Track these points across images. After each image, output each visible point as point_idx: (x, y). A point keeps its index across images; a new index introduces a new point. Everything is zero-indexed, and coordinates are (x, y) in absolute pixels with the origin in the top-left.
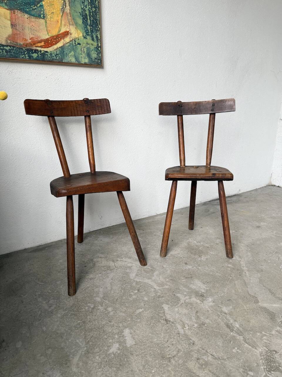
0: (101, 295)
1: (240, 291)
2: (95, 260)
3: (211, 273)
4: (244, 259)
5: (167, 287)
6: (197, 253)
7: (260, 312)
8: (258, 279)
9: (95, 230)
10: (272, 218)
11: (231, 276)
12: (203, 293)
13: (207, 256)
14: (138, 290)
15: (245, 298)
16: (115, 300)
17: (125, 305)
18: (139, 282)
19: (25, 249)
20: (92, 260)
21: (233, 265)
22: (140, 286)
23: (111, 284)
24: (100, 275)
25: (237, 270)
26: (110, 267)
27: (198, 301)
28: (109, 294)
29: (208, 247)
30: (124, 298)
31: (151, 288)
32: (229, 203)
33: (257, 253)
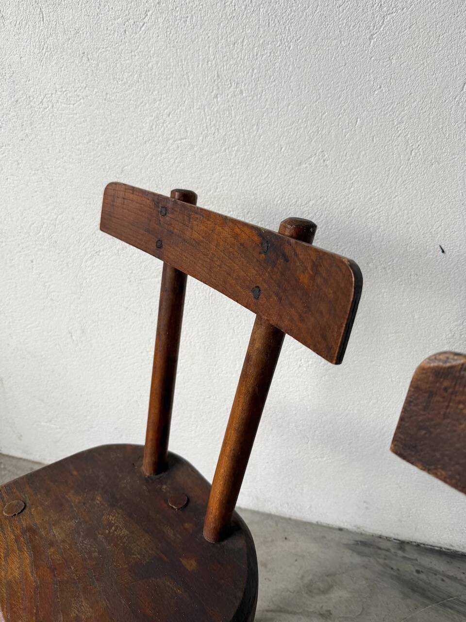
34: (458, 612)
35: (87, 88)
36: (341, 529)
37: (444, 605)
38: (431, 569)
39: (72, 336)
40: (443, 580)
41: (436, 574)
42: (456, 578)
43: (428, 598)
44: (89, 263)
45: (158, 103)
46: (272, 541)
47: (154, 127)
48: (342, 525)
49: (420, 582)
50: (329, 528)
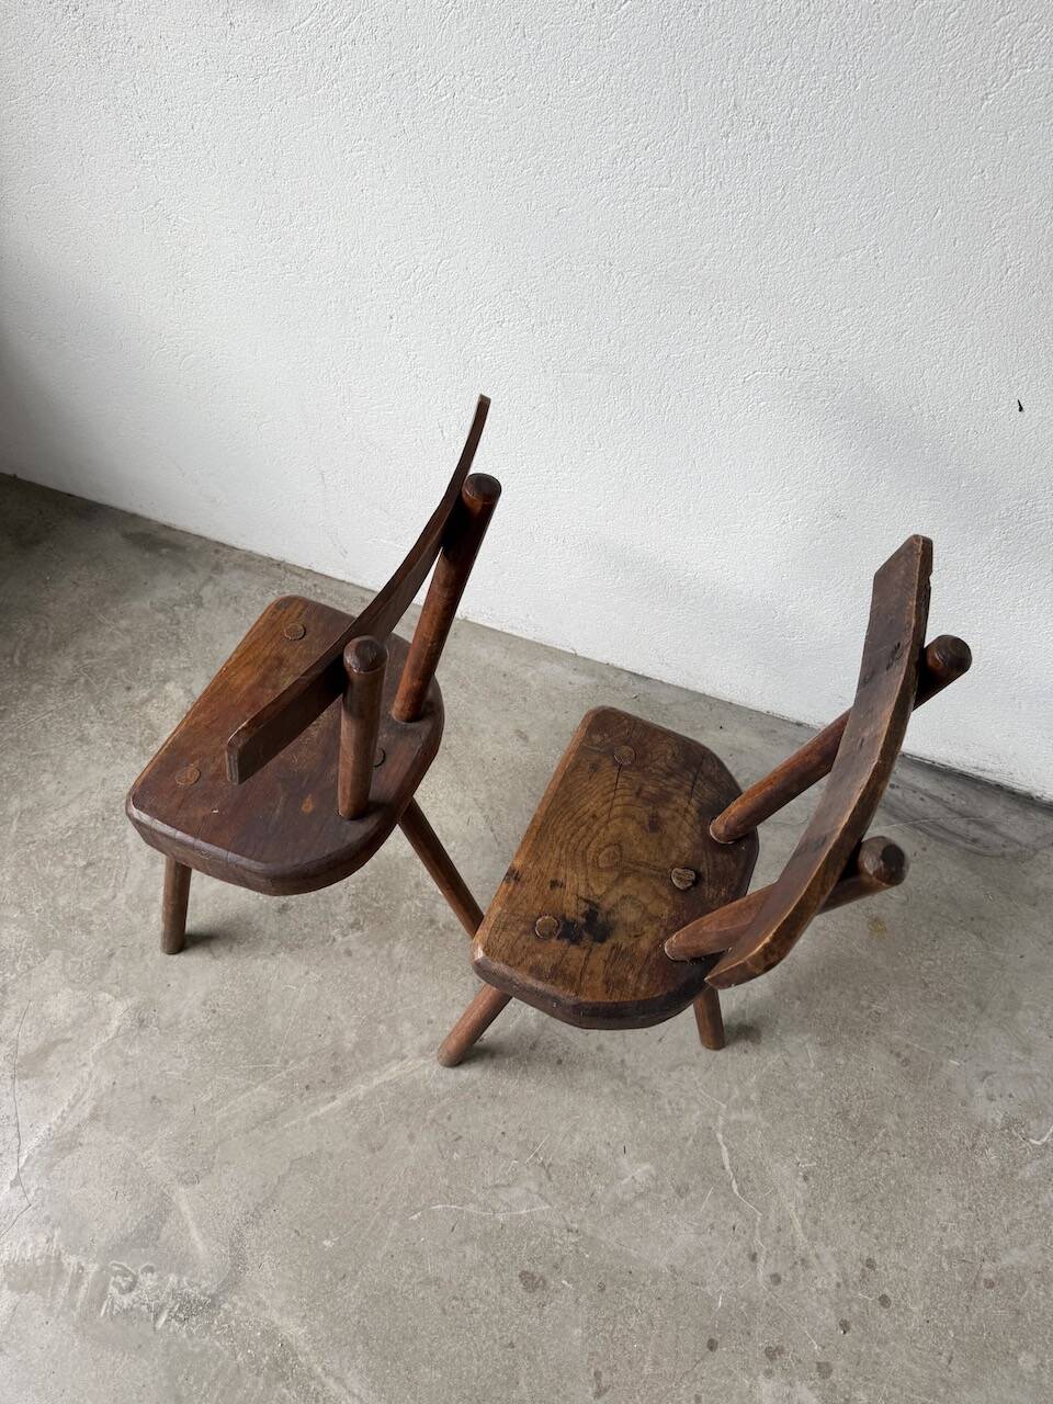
0: (29, 803)
1: (220, 1115)
2: (169, 687)
3: (270, 1000)
4: (425, 1064)
5: (137, 919)
6: (370, 906)
7: (142, 1200)
8: (314, 1149)
9: (327, 577)
10: (906, 1062)
11: (287, 1062)
12: (158, 1019)
13: (370, 943)
14: (90, 864)
15: (189, 1141)
16: (28, 839)
17: (21, 871)
18: (127, 846)
19: (134, 516)
20: (165, 682)
21: (357, 1045)
22: (108, 859)
23: (82, 793)
24: (108, 744)
25: (336, 1070)
26: (156, 739)
27: (115, 1023)
28: (44, 813)
29: (432, 922)
30: (45, 853)
31: (114, 886)
32: (942, 828)
33: (493, 1096)
34: (929, 835)
35: (516, 79)
36: (799, 724)
37: (914, 826)
38: (910, 785)
39: (442, 432)
40: (922, 799)
41: (914, 792)
42: (941, 799)
43: (896, 816)
44: (483, 335)
45: (631, 125)
46: (702, 728)
47: (619, 160)
48: (802, 720)
49: (891, 798)
50: (784, 721)
